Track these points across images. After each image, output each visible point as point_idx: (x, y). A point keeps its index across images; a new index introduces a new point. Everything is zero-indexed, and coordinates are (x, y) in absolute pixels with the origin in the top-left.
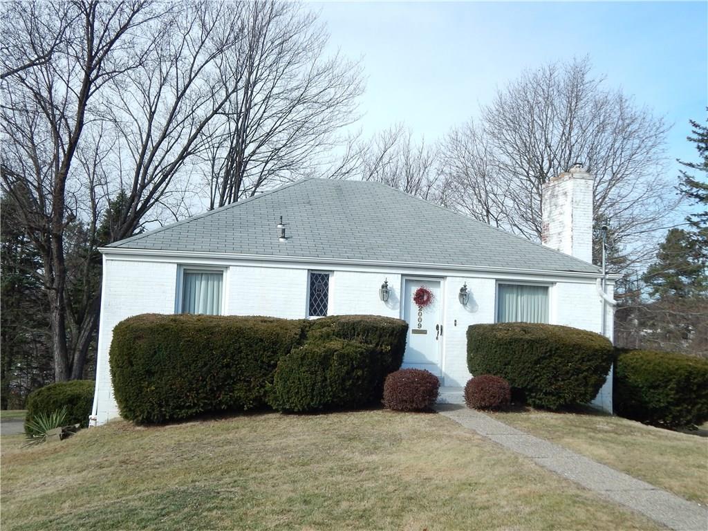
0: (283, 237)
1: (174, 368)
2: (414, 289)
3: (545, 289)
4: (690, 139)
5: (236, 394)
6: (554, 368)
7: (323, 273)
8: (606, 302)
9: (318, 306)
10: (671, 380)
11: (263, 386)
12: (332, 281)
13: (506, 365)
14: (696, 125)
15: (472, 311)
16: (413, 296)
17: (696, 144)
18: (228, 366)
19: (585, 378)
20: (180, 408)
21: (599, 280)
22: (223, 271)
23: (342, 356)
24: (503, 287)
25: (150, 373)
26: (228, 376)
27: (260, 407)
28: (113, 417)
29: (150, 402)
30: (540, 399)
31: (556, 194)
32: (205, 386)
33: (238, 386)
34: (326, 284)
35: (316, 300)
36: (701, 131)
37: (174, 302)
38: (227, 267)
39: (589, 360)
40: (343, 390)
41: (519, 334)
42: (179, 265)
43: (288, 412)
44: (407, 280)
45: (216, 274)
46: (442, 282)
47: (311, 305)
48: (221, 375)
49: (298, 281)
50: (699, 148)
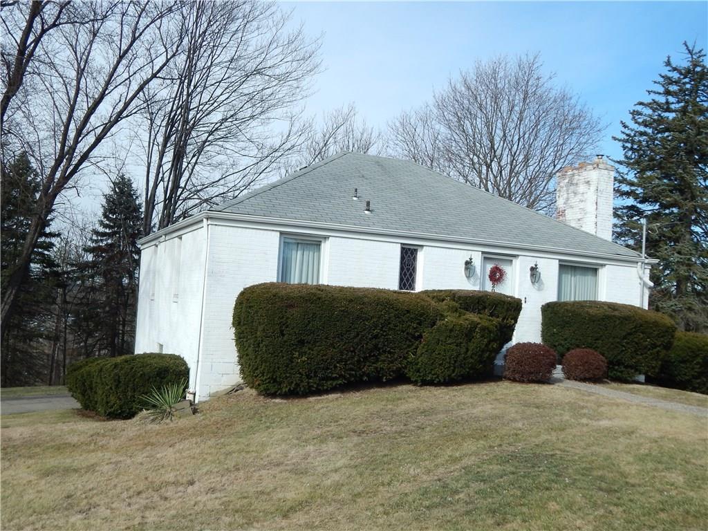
0: (368, 210)
1: (327, 338)
2: (489, 267)
3: (594, 270)
4: (615, 139)
5: (379, 365)
6: (637, 343)
7: (412, 247)
8: (645, 284)
9: (408, 280)
10: (698, 355)
11: (405, 358)
12: (421, 256)
13: (597, 340)
14: (625, 127)
15: (539, 289)
16: (488, 273)
17: (621, 144)
18: (376, 337)
19: (658, 352)
20: (326, 379)
21: (640, 263)
22: (321, 241)
23: (484, 329)
24: (564, 267)
25: (302, 342)
26: (376, 347)
27: (400, 378)
28: (215, 391)
29: (300, 373)
30: (621, 372)
31: (575, 182)
32: (353, 358)
33: (382, 357)
34: (415, 259)
35: (405, 274)
36: (628, 132)
37: (276, 272)
38: (326, 238)
39: (662, 337)
40: (481, 362)
41: (610, 313)
42: (282, 233)
43: (425, 383)
44: (487, 258)
45: (315, 244)
46: (514, 260)
47: (401, 279)
48: (370, 346)
49: (392, 252)
50: (624, 148)
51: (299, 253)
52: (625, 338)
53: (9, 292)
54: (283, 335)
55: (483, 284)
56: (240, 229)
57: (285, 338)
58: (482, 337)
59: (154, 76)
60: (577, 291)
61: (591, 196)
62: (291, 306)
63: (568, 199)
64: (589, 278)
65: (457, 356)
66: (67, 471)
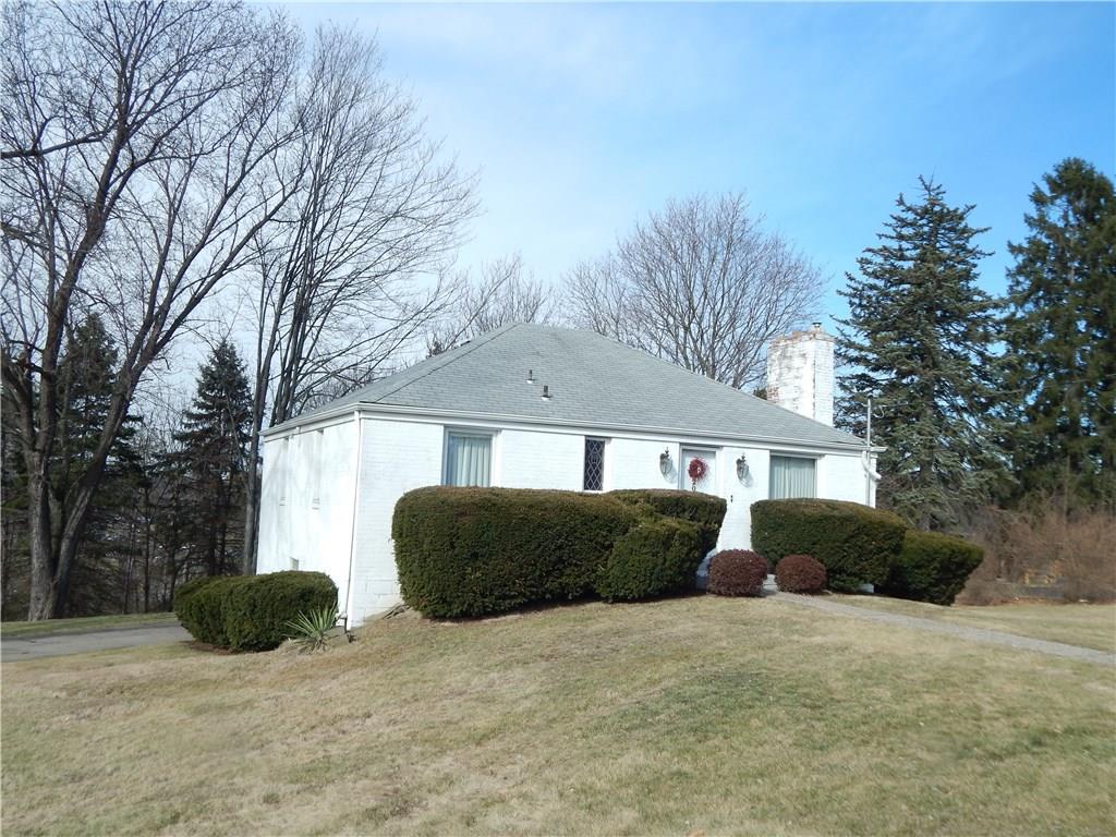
0: (546, 396)
1: (503, 550)
2: (689, 460)
3: (811, 462)
4: (840, 293)
5: (564, 580)
6: (860, 547)
7: (597, 439)
8: (871, 476)
9: (594, 478)
10: (935, 559)
11: (594, 571)
12: (608, 449)
13: (814, 544)
14: (851, 279)
15: (748, 485)
16: (688, 468)
17: (847, 299)
18: (560, 547)
19: (885, 557)
20: (504, 597)
21: (864, 452)
22: (491, 435)
23: (683, 535)
24: (775, 458)
25: (475, 556)
26: (560, 560)
27: (588, 595)
29: (474, 592)
30: (844, 581)
31: (788, 355)
32: (534, 572)
33: (568, 571)
34: (601, 453)
35: (591, 472)
36: (855, 285)
37: (440, 473)
38: (498, 431)
39: (890, 539)
40: (680, 573)
41: (828, 512)
42: (446, 426)
43: (617, 600)
44: (686, 449)
45: (484, 439)
46: (718, 452)
47: (586, 478)
48: (553, 558)
49: (576, 446)
50: (852, 304)
51: (467, 449)
52: (846, 541)
53: (83, 494)
54: (454, 548)
55: (682, 481)
56: (398, 423)
57: (456, 551)
58: (681, 544)
59: (268, 218)
60: (793, 487)
61: (807, 372)
62: (463, 514)
63: (781, 375)
64: (806, 470)
65: (654, 568)
66: (222, 708)
